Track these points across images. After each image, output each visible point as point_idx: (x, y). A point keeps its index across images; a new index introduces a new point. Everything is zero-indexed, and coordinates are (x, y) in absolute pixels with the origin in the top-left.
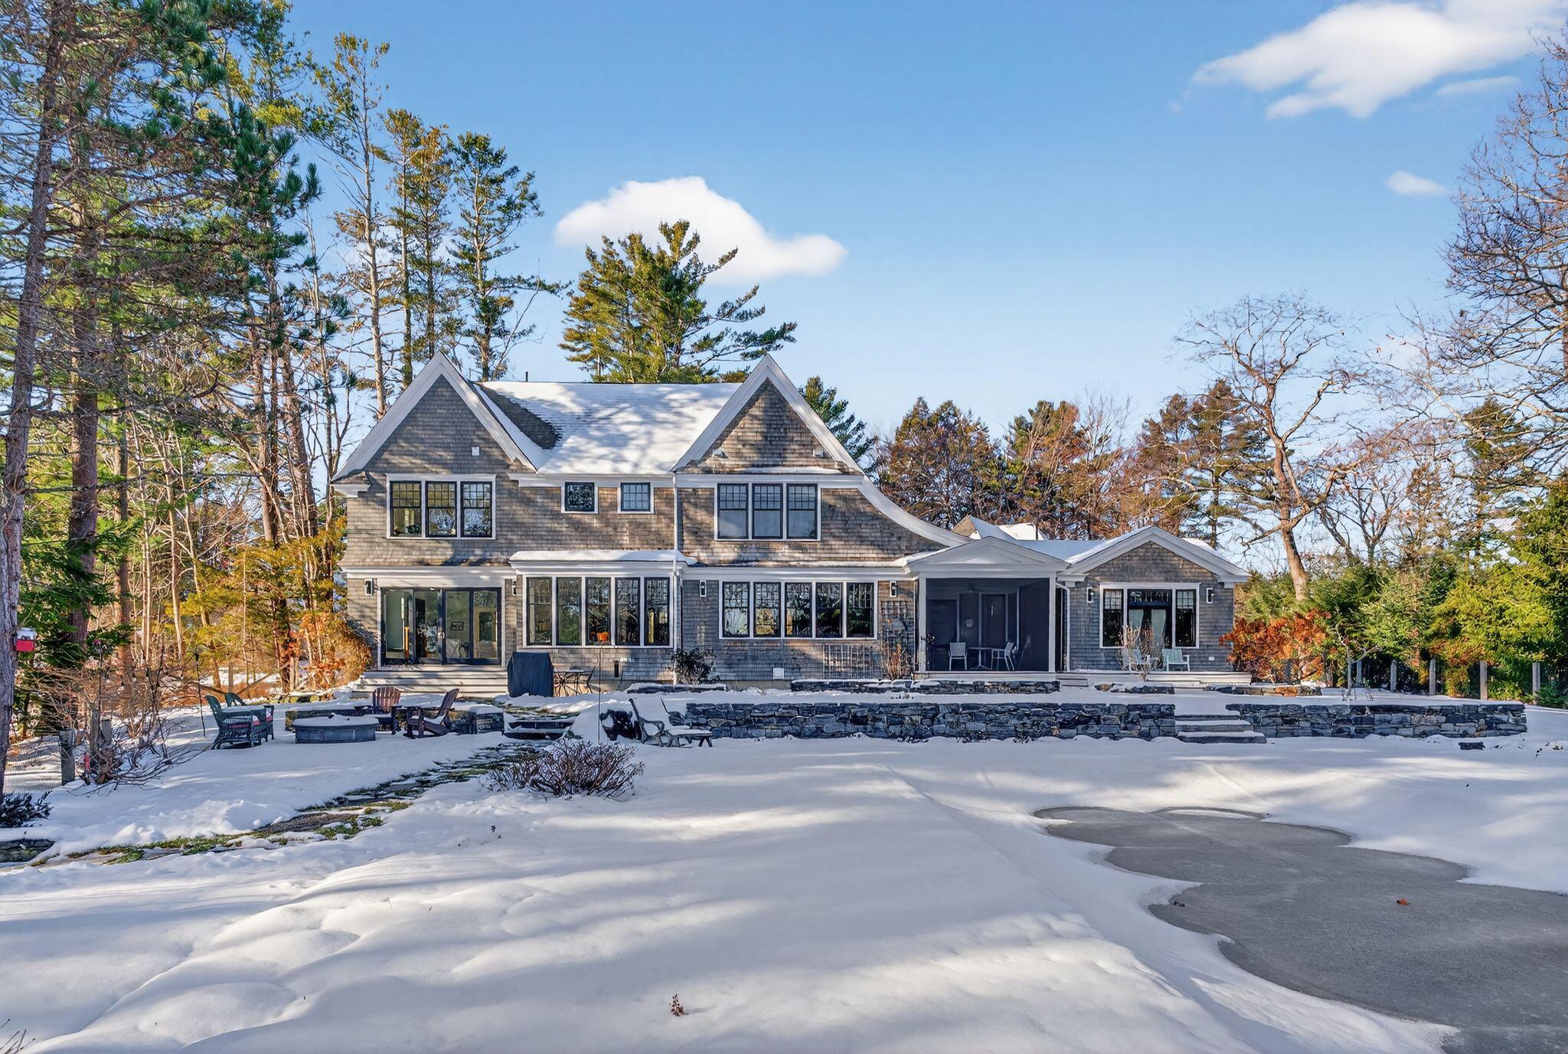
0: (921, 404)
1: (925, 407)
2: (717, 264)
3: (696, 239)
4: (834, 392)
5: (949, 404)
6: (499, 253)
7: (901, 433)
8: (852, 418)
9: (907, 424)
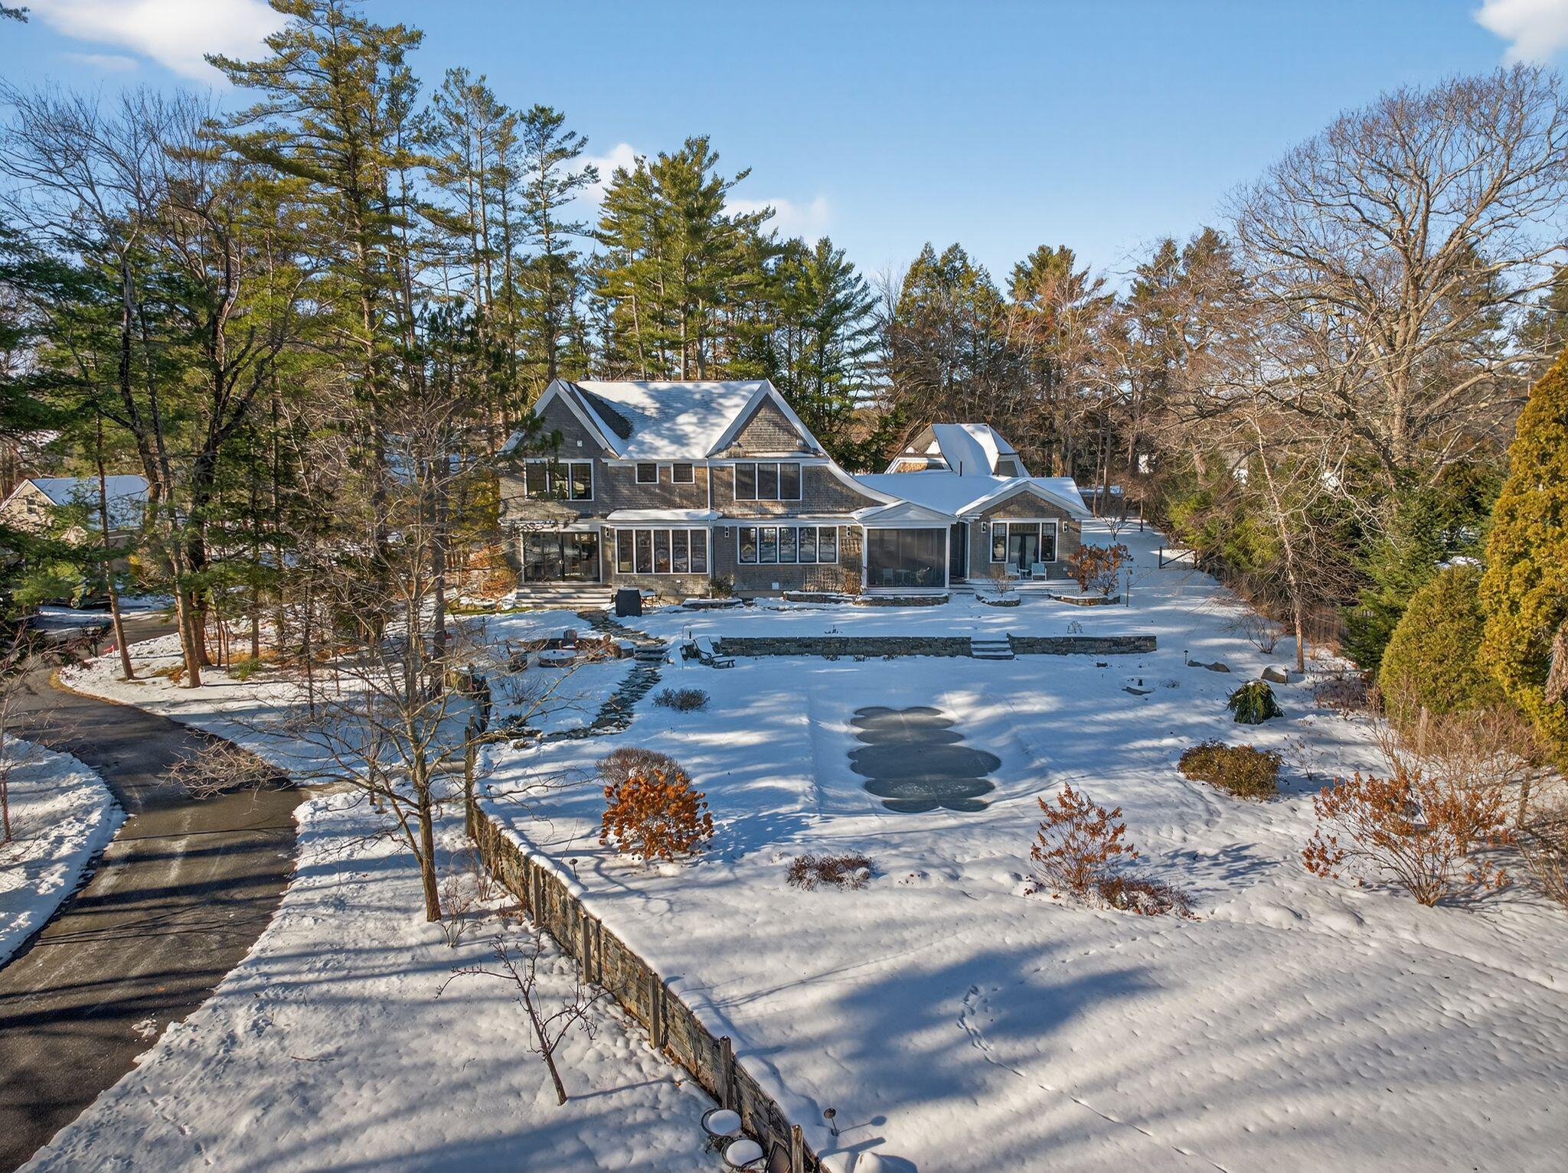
0: (928, 250)
1: (932, 251)
2: (734, 180)
3: (716, 156)
4: (843, 253)
5: (957, 246)
6: (560, 203)
7: (909, 283)
8: (858, 279)
9: (915, 271)
